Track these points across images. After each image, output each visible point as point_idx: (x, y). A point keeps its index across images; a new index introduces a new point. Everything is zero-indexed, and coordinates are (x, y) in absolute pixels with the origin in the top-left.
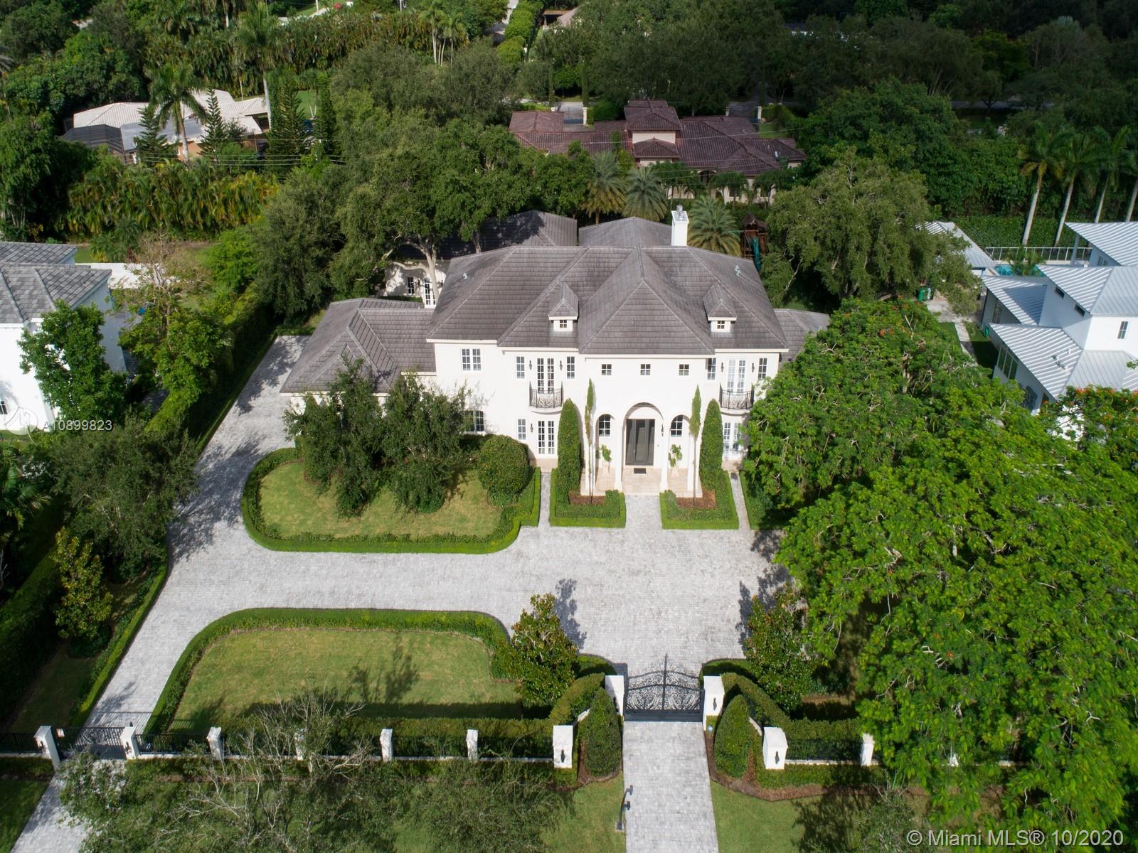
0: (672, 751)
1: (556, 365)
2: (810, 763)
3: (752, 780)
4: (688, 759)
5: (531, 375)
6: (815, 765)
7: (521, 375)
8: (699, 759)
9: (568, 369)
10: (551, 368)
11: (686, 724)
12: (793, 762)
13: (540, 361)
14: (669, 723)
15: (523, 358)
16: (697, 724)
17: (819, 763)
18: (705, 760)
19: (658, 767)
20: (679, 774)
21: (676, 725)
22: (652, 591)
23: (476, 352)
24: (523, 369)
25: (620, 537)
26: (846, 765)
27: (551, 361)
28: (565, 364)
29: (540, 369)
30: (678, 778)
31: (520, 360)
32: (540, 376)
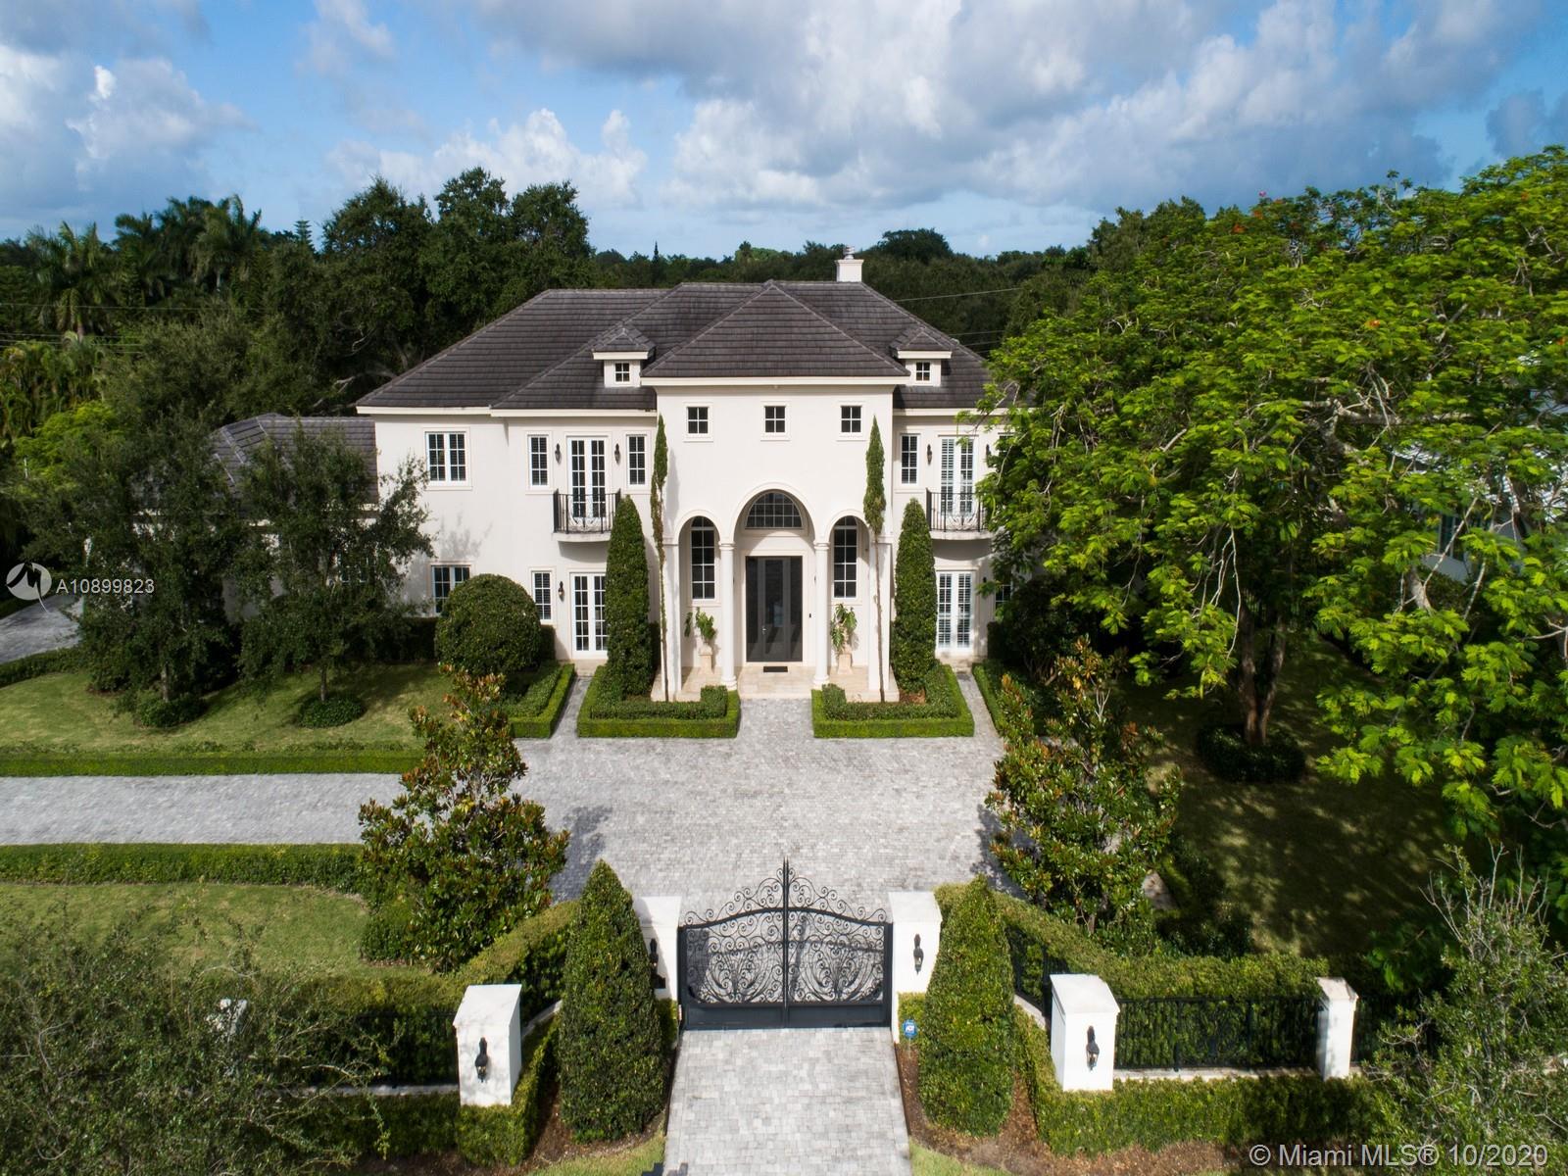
0: (807, 1087)
1: (608, 455)
2: (1186, 1076)
3: (1026, 1142)
4: (849, 1101)
5: (560, 476)
6: (1198, 1081)
7: (540, 477)
8: (879, 1102)
9: (633, 464)
10: (598, 463)
11: (848, 1033)
12: (1137, 1077)
13: (578, 447)
14: (802, 1032)
15: (543, 441)
16: (877, 1033)
17: (1209, 1076)
18: (896, 1103)
19: (767, 1121)
20: (825, 1135)
21: (823, 1036)
22: (784, 819)
23: (458, 440)
24: (544, 465)
25: (724, 749)
26: (1283, 1080)
27: (598, 447)
28: (625, 452)
29: (578, 463)
30: (819, 1144)
31: (538, 444)
32: (578, 479)
